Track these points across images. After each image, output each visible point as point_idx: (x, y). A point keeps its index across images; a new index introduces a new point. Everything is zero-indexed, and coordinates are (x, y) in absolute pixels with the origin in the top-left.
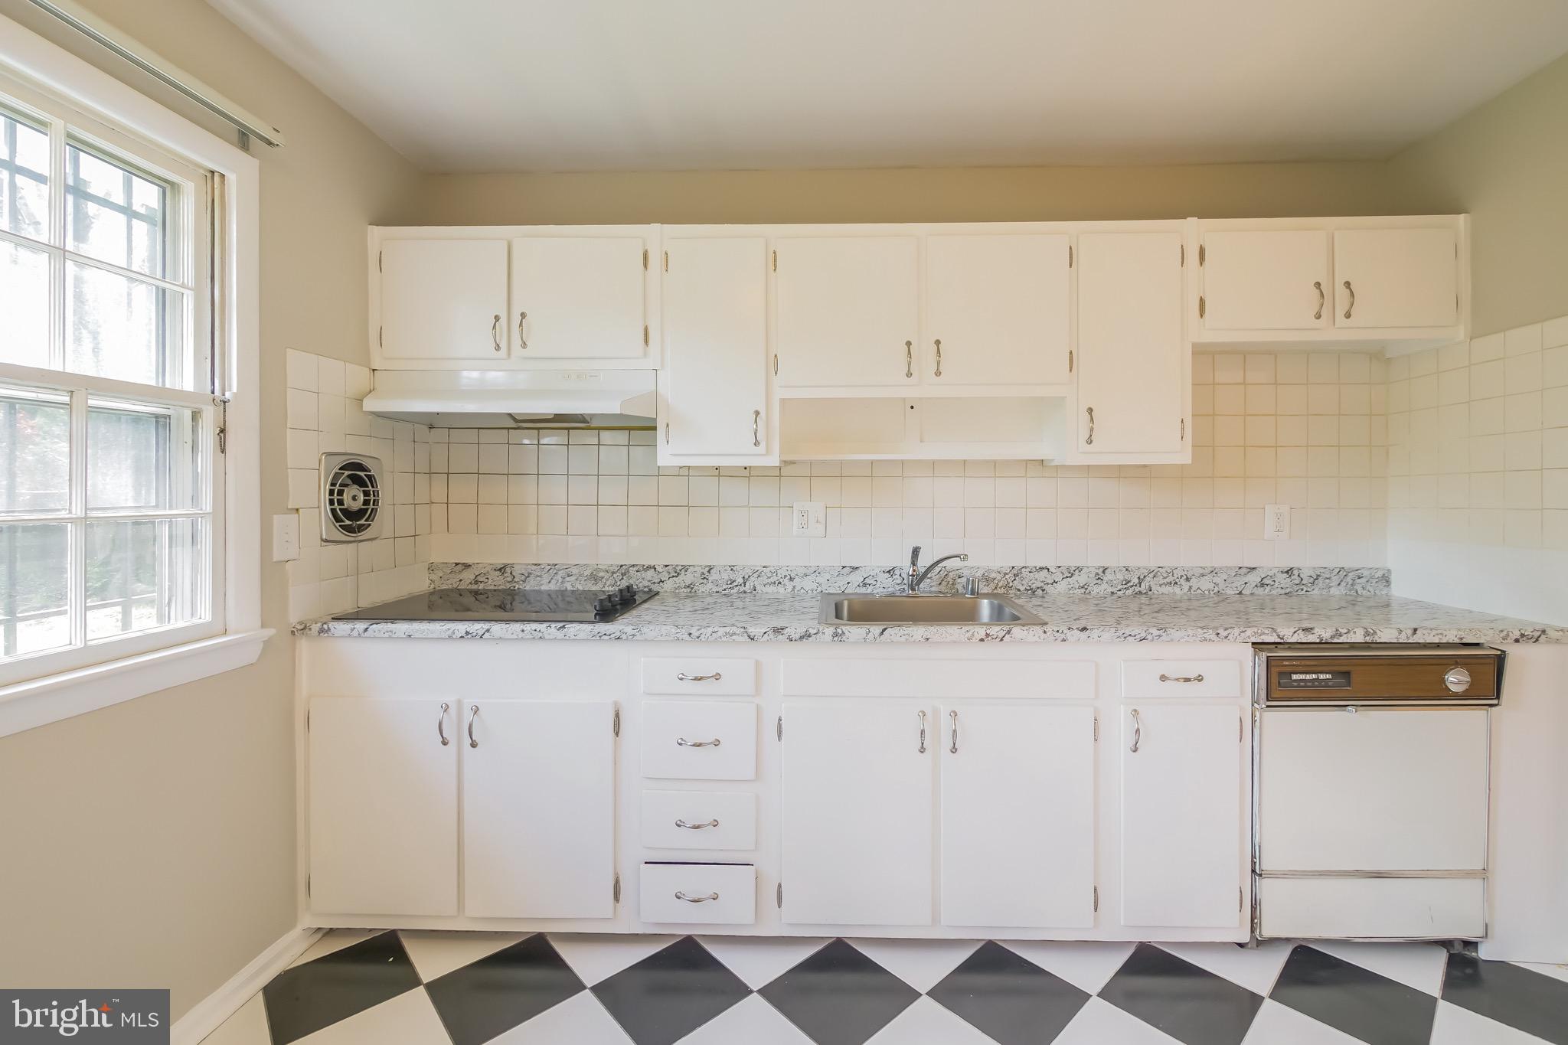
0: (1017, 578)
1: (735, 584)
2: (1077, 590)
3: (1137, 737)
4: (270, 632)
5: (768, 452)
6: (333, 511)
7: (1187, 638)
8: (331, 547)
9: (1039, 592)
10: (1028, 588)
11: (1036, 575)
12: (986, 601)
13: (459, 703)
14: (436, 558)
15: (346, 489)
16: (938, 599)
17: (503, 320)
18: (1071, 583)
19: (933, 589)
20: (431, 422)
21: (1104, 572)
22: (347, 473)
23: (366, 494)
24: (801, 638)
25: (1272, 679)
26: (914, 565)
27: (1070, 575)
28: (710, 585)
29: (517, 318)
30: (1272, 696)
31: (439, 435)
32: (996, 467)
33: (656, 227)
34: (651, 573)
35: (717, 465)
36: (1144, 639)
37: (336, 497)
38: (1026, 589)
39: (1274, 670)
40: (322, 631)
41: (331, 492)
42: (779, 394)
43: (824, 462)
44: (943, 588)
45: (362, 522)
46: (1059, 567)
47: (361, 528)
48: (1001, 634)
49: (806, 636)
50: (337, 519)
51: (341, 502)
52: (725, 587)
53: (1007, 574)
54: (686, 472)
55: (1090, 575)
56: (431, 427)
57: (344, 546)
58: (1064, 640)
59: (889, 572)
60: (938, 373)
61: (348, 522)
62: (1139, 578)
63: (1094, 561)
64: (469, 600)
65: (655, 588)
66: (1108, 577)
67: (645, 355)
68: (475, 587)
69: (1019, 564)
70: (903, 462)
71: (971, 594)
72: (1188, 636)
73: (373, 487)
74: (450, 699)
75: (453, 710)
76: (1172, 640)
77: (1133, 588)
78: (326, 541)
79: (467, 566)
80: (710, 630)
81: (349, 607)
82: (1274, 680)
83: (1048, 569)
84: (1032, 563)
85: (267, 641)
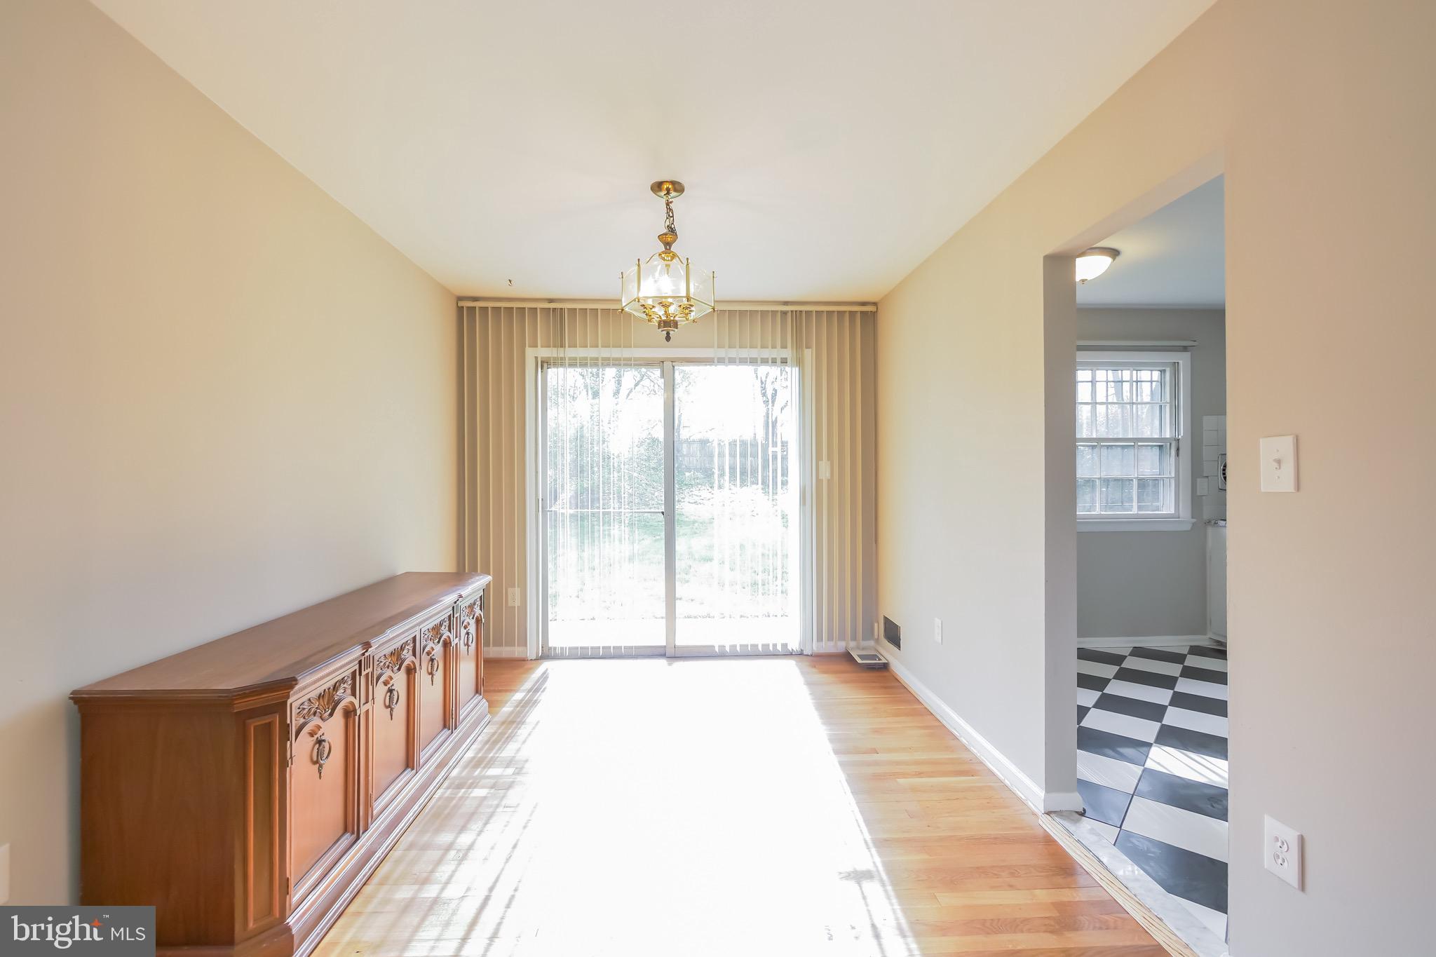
4: (1194, 520)
41: (1223, 470)
78: (1221, 489)
85: (1194, 524)
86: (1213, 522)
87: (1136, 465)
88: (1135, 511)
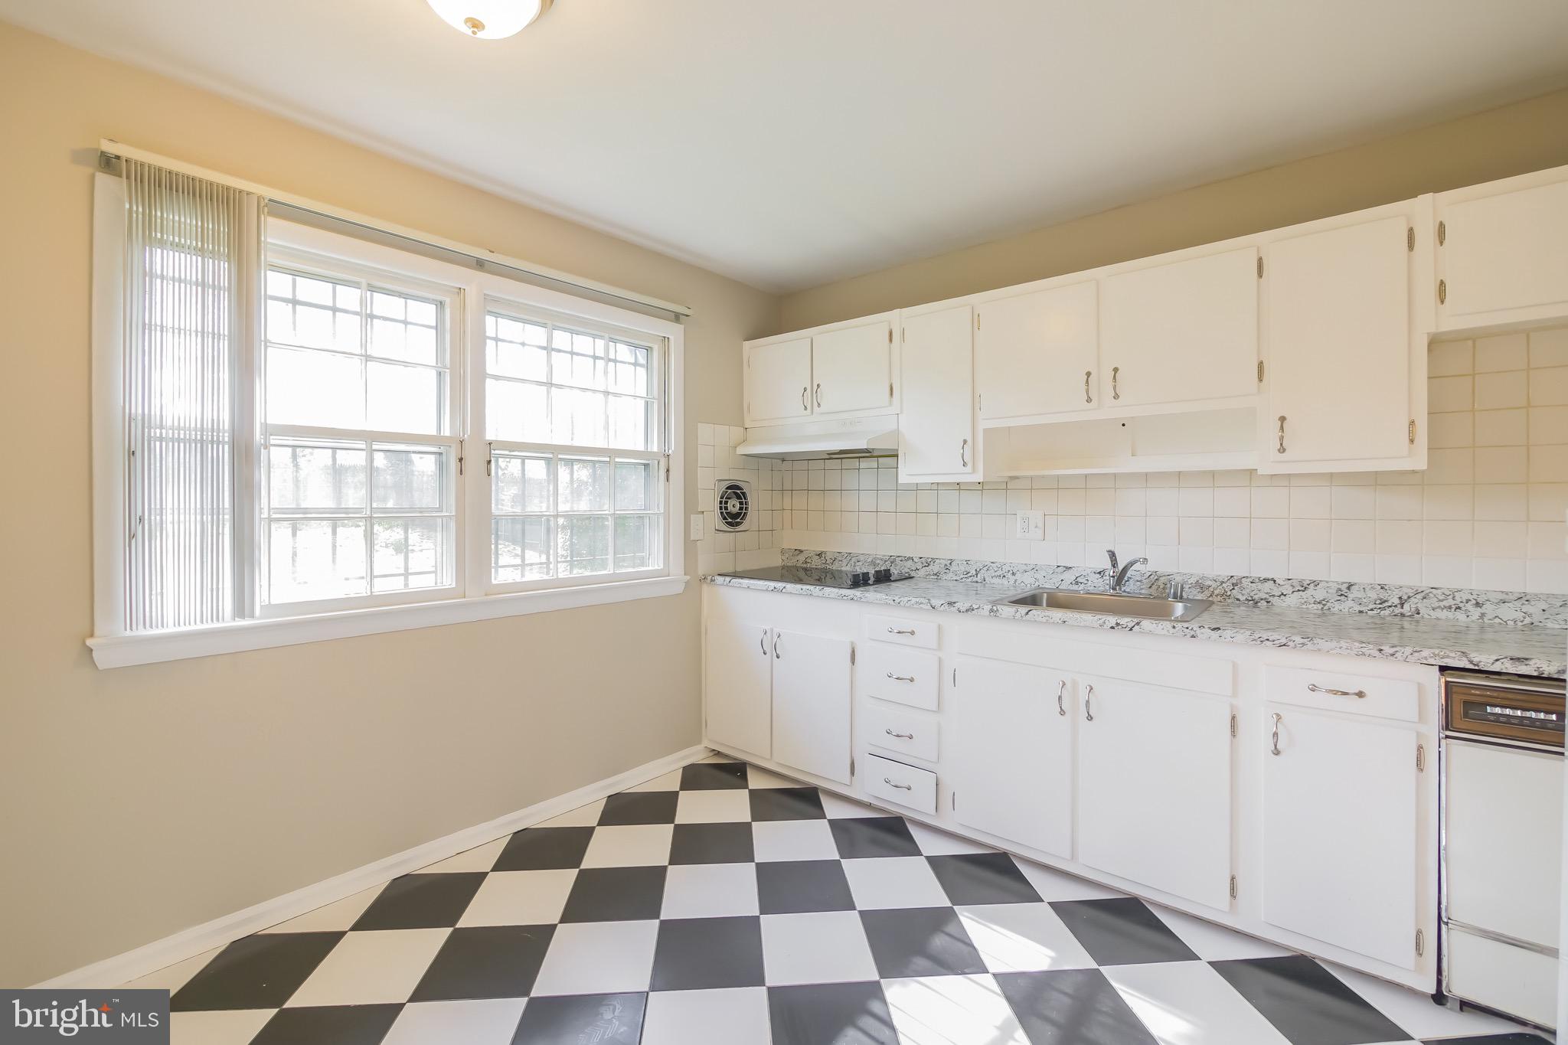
0: (1236, 588)
1: (969, 575)
2: (1313, 605)
3: (1275, 740)
4: (688, 577)
5: (974, 470)
6: (722, 513)
7: (1339, 651)
8: (721, 534)
9: (1264, 603)
10: (1250, 599)
11: (1260, 586)
12: (1180, 604)
13: (772, 630)
14: (785, 546)
15: (729, 501)
16: (1149, 600)
17: (809, 390)
18: (1305, 597)
19: (1143, 591)
20: (783, 458)
21: (1349, 588)
22: (730, 491)
23: (741, 503)
24: (967, 611)
25: (1454, 707)
26: (1114, 567)
27: (1303, 589)
28: (951, 574)
29: (815, 387)
30: (1454, 725)
31: (787, 465)
32: (1213, 477)
33: (897, 311)
34: (910, 562)
35: (958, 481)
36: (1284, 645)
37: (723, 505)
38: (1247, 600)
39: (1457, 699)
40: (712, 580)
41: (721, 502)
42: (982, 425)
43: (1043, 477)
44: (1153, 591)
45: (738, 520)
46: (1289, 580)
47: (738, 524)
48: (1131, 625)
49: (970, 610)
50: (725, 518)
51: (726, 508)
52: (962, 576)
53: (1223, 582)
54: (917, 488)
55: (1330, 591)
56: (783, 460)
57: (728, 534)
58: (1193, 636)
59: (1100, 573)
60: (1117, 396)
61: (730, 520)
62: (1400, 598)
63: (1339, 575)
64: (802, 574)
65: (913, 574)
66: (1354, 593)
67: (891, 404)
68: (805, 566)
69: (1238, 573)
70: (1115, 475)
71: (1174, 598)
72: (1341, 648)
73: (745, 499)
74: (767, 628)
75: (768, 634)
76: (1319, 650)
77: (1391, 609)
78: (718, 530)
79: (801, 551)
80: (906, 599)
81: (731, 570)
82: (1458, 709)
83: (1275, 581)
84: (1255, 574)
85: (687, 583)
86: (709, 578)
87: (612, 495)
88: (609, 570)
